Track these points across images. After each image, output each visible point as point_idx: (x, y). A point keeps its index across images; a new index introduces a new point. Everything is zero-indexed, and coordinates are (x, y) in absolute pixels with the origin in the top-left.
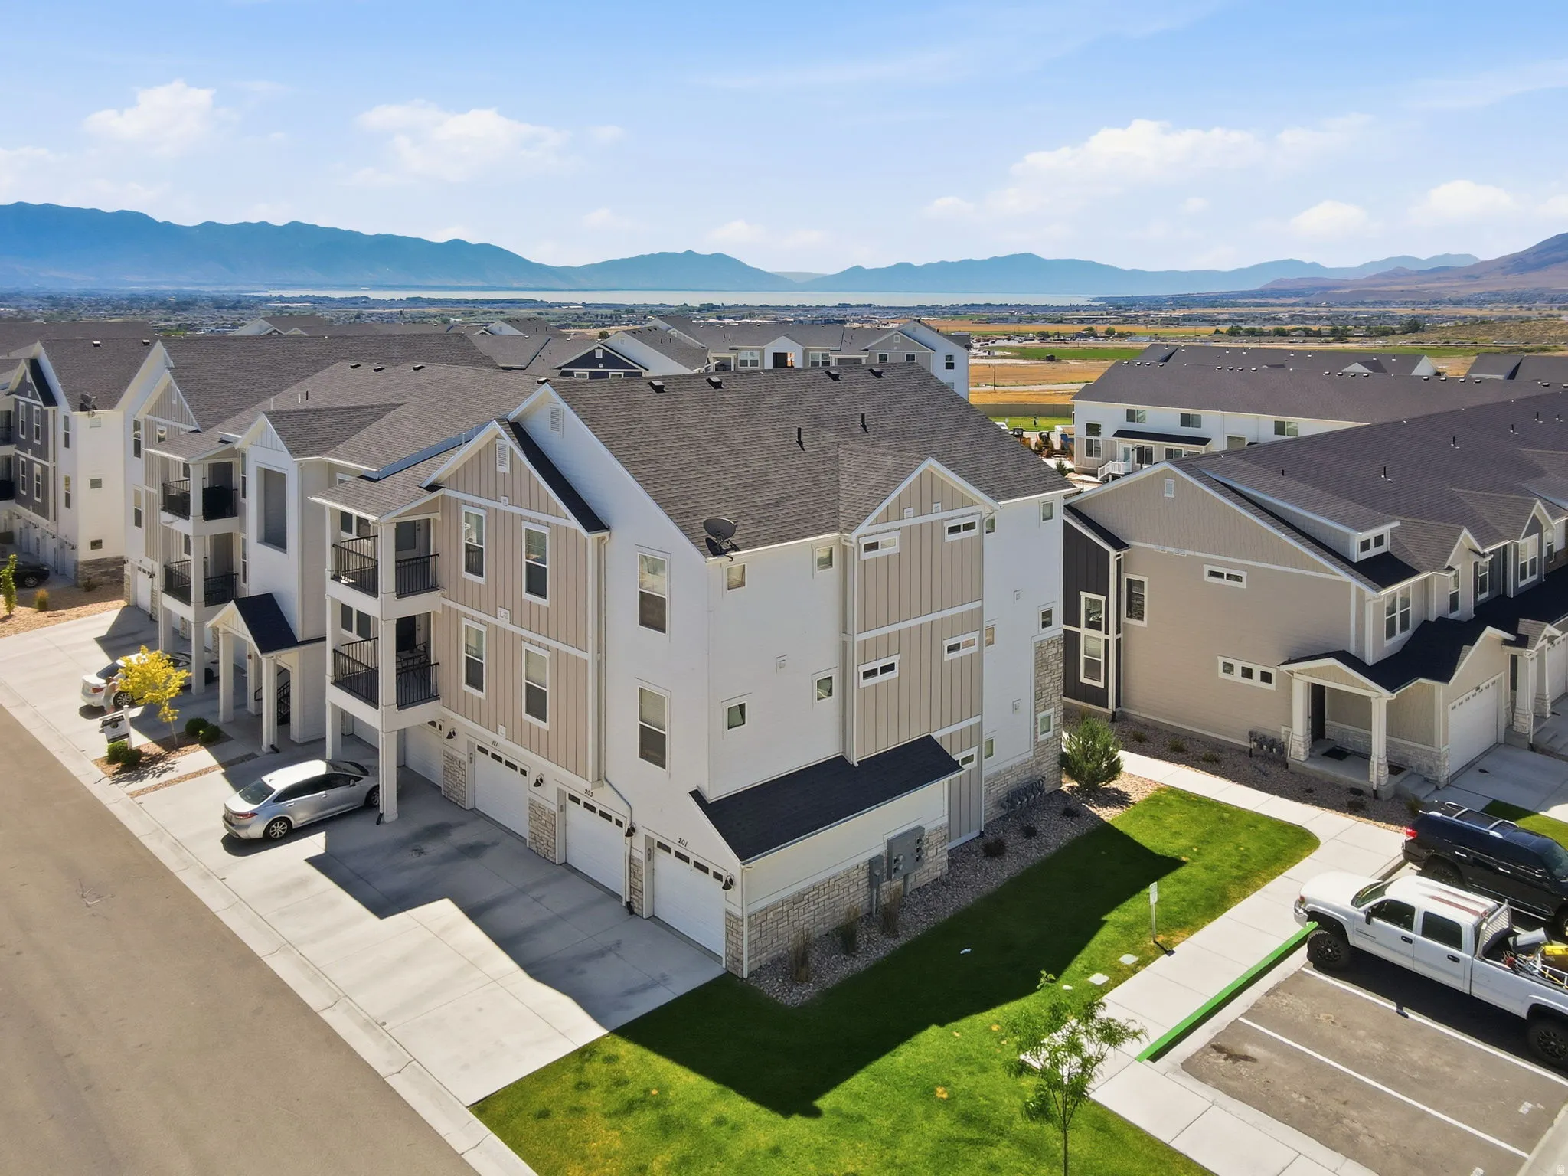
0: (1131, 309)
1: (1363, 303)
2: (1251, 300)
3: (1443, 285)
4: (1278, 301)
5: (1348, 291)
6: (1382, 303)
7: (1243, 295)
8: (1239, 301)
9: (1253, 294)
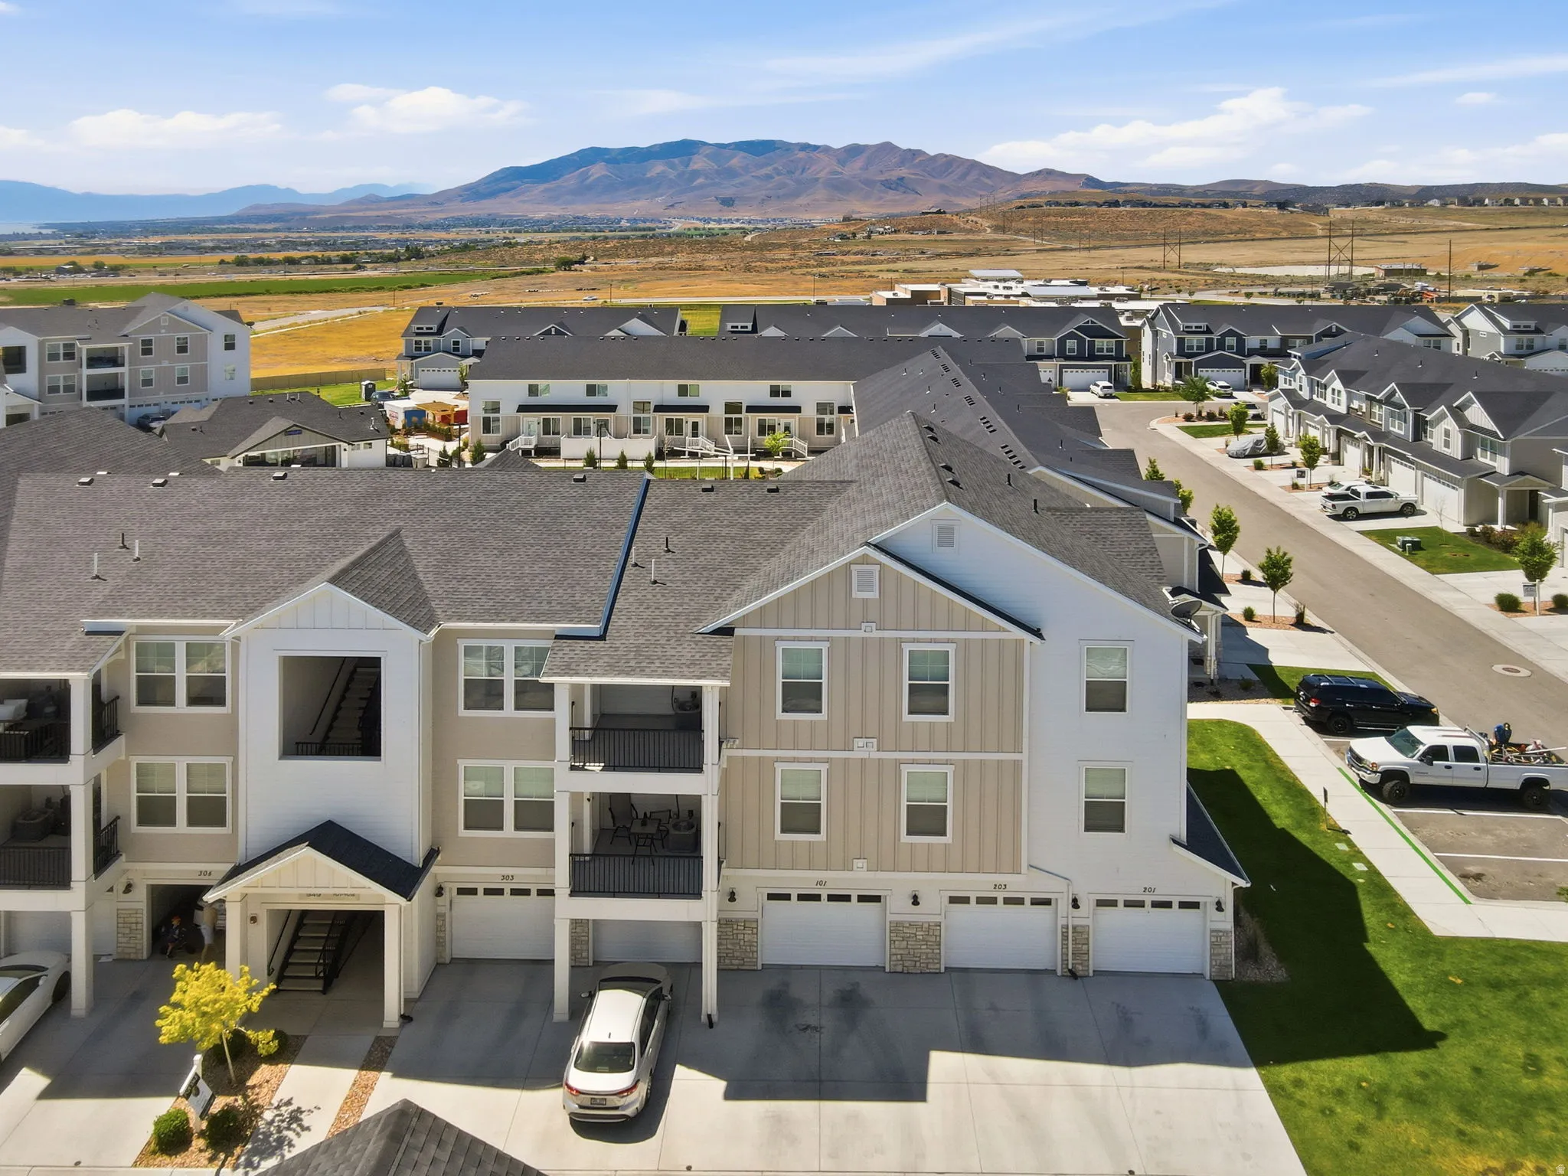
0: (94, 237)
1: (343, 228)
2: (231, 226)
3: (413, 211)
4: (258, 227)
5: (327, 216)
6: (360, 228)
7: (220, 220)
8: (218, 227)
9: (231, 220)
